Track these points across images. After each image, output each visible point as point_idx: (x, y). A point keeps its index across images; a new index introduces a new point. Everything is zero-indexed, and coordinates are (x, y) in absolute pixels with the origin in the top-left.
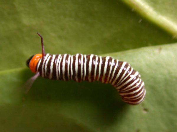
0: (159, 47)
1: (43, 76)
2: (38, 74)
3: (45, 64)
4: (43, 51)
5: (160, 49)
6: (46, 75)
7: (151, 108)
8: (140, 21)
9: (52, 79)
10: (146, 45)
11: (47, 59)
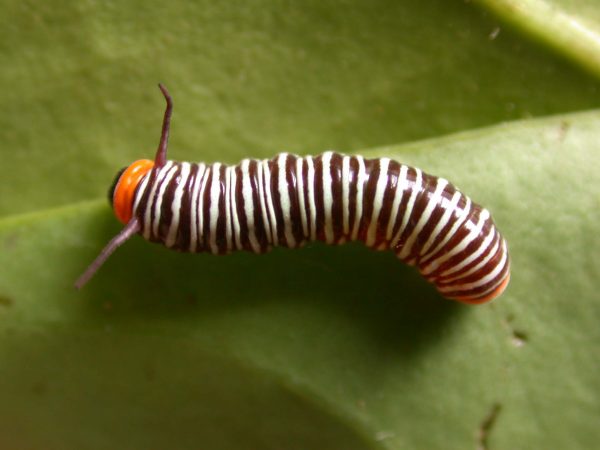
0: (558, 120)
1: (147, 234)
2: (134, 225)
3: (158, 191)
4: (161, 149)
5: (565, 127)
6: (156, 232)
7: (539, 329)
8: (494, 35)
9: (175, 247)
10: (516, 116)
11: (165, 177)
